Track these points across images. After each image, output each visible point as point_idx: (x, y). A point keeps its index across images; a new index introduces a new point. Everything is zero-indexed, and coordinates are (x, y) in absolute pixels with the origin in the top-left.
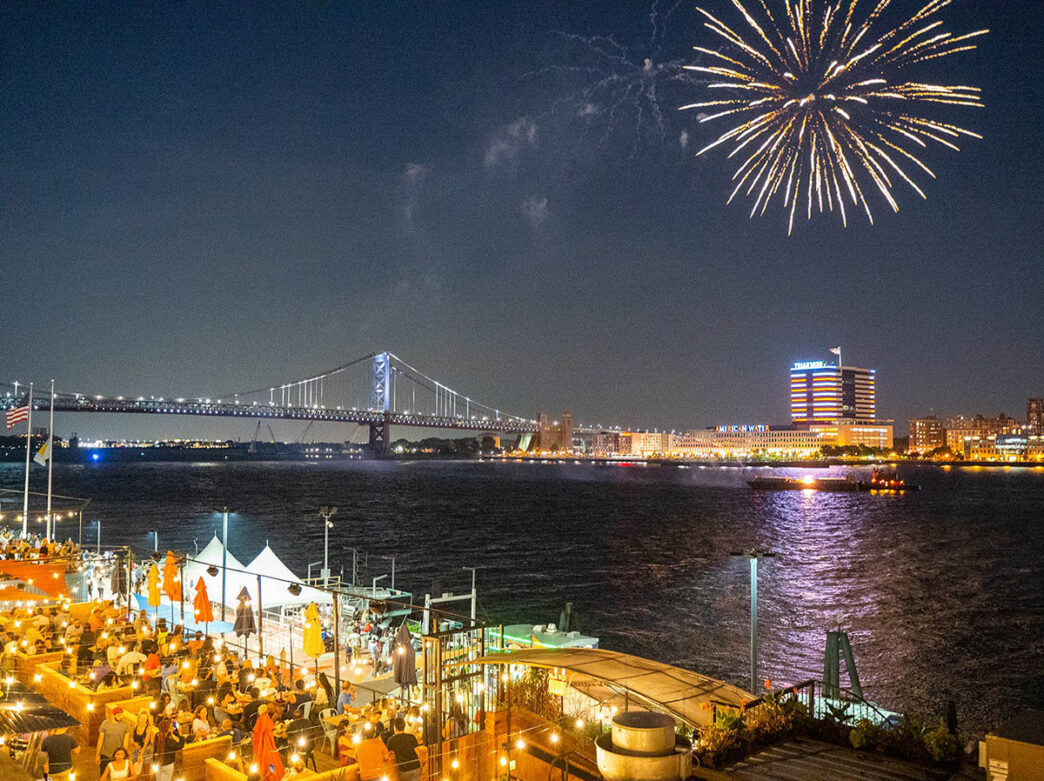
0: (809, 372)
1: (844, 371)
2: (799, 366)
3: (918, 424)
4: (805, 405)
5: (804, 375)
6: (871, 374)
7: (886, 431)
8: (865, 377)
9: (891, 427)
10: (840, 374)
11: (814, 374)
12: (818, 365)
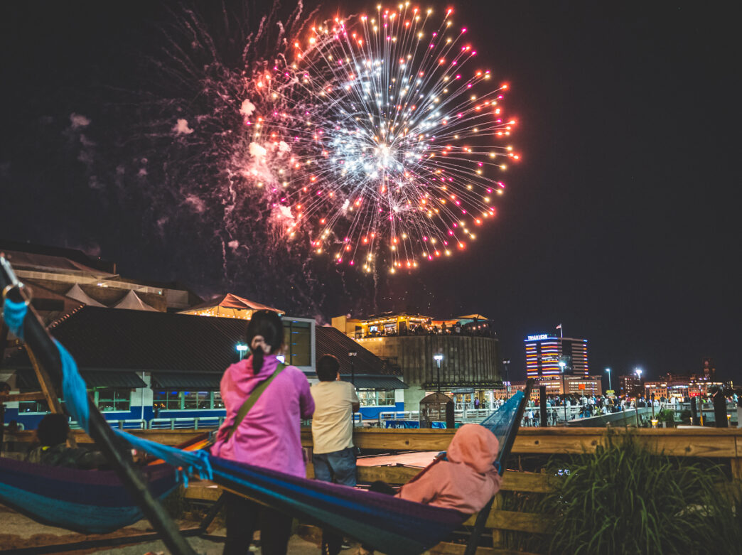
0: (538, 342)
1: (563, 341)
2: (531, 338)
3: (626, 379)
4: (536, 366)
5: (535, 345)
6: (585, 343)
7: (596, 383)
8: (579, 345)
9: (600, 381)
10: (561, 343)
11: (542, 344)
12: (545, 337)
